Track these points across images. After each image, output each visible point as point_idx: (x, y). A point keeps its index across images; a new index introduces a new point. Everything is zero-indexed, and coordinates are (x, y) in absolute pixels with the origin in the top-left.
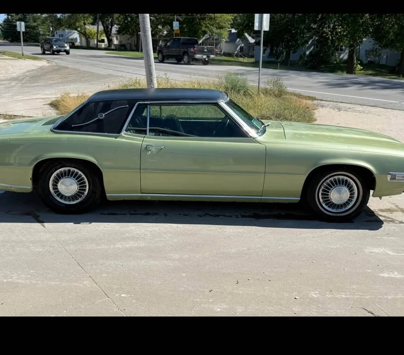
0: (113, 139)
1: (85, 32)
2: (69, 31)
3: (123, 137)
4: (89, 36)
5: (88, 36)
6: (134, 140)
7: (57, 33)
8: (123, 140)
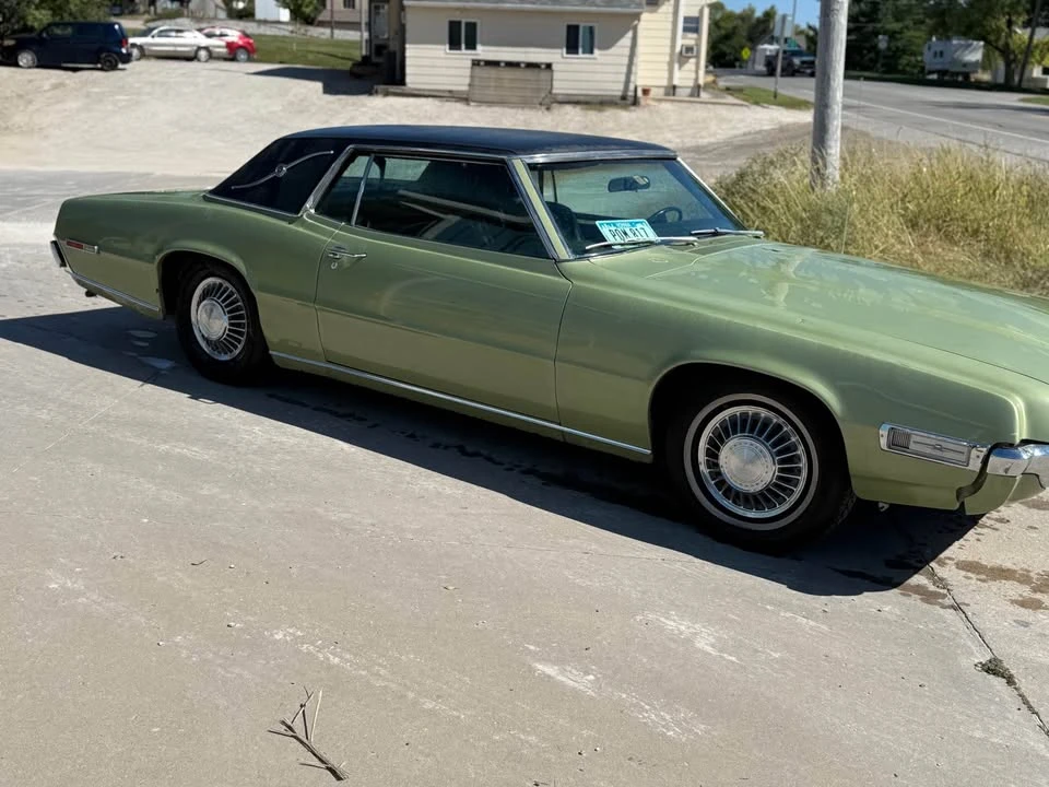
0: (284, 224)
1: (1007, 45)
2: (962, 42)
3: (304, 224)
4: (1016, 56)
5: (1012, 57)
6: (318, 233)
7: (929, 48)
8: (301, 229)
